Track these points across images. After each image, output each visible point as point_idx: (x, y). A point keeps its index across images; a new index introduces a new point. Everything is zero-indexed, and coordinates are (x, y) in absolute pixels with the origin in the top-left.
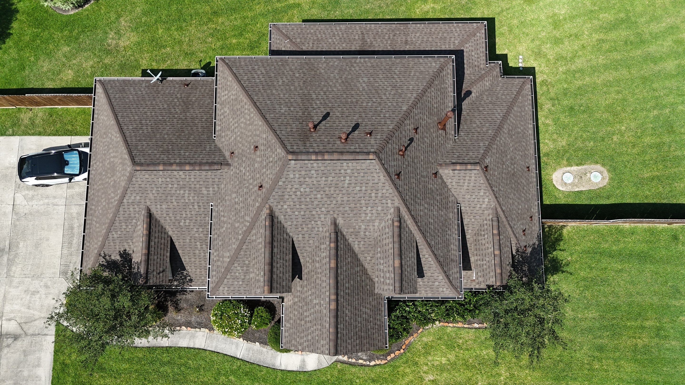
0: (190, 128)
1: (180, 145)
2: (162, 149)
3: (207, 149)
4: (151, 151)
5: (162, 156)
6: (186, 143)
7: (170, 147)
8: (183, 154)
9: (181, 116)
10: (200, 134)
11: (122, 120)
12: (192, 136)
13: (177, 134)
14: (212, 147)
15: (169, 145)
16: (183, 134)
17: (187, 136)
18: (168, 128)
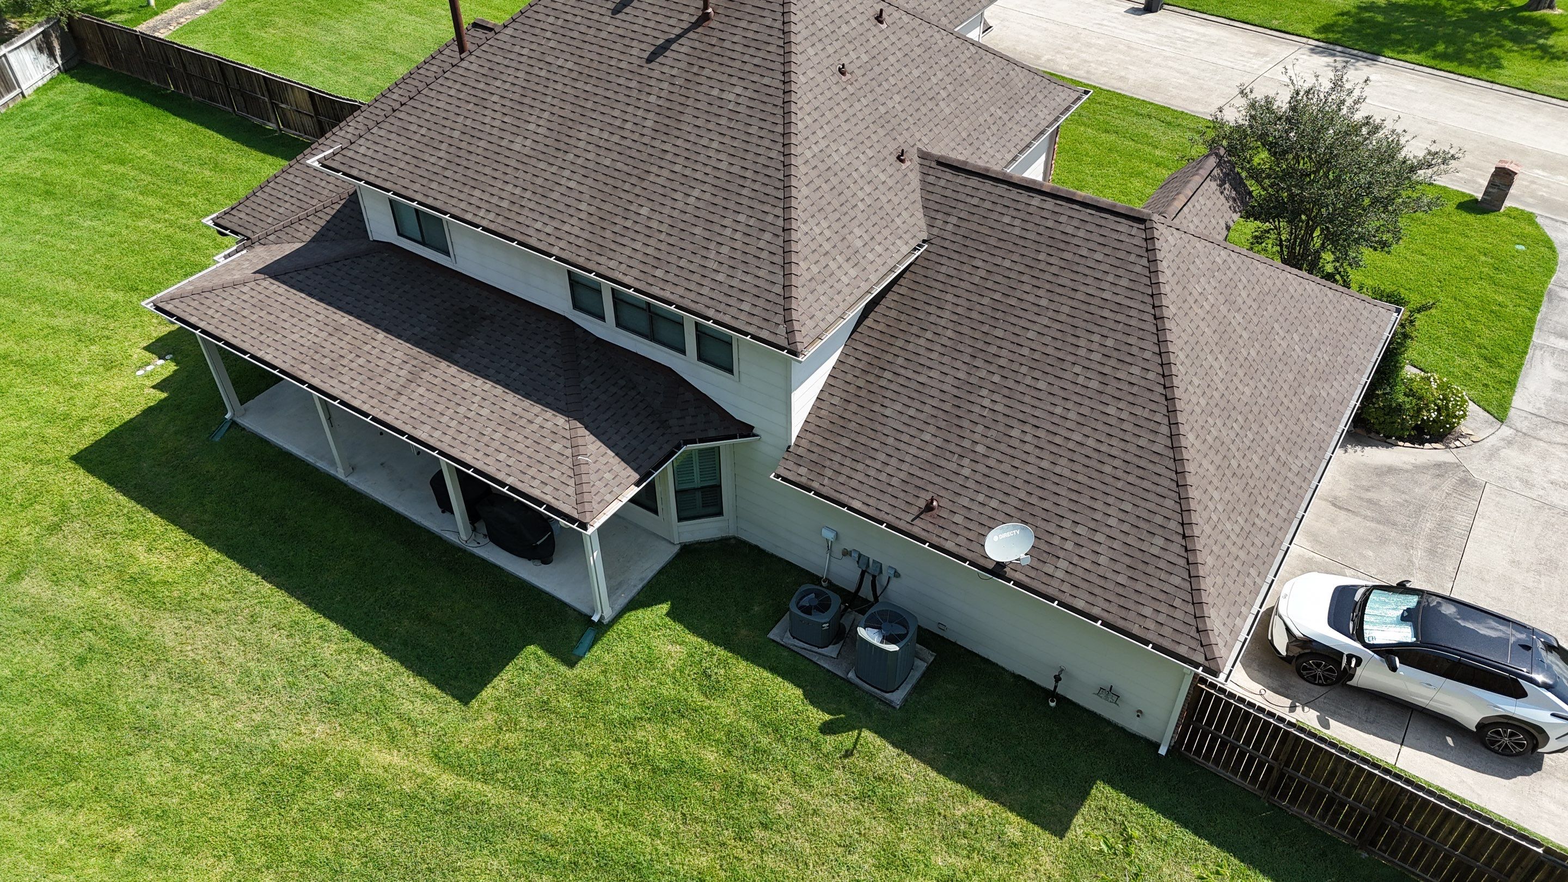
0: (974, 315)
1: (1015, 257)
2: (1065, 255)
3: (954, 220)
4: (1098, 256)
5: (1070, 230)
6: (998, 261)
7: (1042, 257)
8: (1017, 222)
9: (983, 374)
10: (955, 282)
11: (1158, 418)
12: (976, 280)
13: (1013, 302)
14: (939, 223)
15: (1042, 266)
16: (997, 296)
17: (989, 284)
18: (1031, 335)
